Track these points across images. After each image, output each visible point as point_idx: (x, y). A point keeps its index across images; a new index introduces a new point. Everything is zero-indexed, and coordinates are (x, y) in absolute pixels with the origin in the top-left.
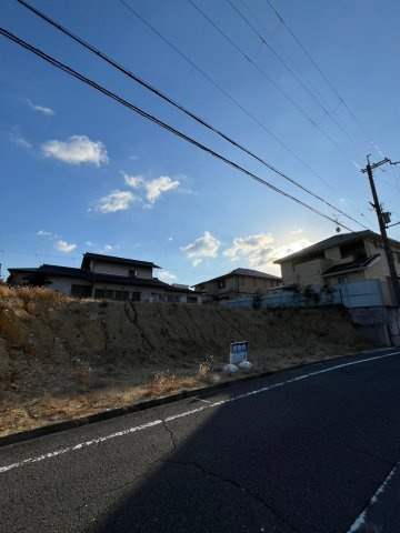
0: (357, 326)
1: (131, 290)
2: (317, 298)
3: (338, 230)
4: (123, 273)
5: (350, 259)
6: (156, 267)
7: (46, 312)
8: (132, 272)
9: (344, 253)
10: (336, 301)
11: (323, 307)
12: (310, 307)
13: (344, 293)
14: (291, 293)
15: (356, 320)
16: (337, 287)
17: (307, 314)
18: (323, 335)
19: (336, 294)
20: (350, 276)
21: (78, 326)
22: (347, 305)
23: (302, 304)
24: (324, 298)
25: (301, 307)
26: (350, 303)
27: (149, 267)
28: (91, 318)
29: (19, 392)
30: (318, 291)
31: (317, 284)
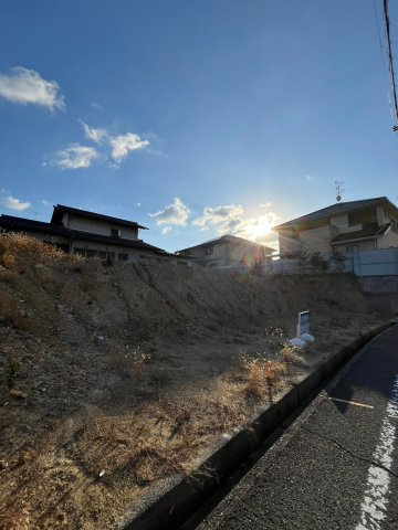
0: (367, 295)
1: (117, 251)
2: (325, 265)
3: (339, 198)
4: (105, 232)
5: (358, 228)
6: (142, 228)
7: (34, 269)
8: (115, 232)
9: (351, 222)
10: (348, 269)
11: (331, 275)
12: (315, 275)
13: (356, 262)
14: (297, 261)
15: (367, 289)
16: (348, 255)
17: (313, 282)
18: (333, 303)
19: (348, 263)
20: (360, 245)
21: (85, 291)
22: (358, 274)
23: (308, 272)
24: (333, 266)
25: (305, 275)
26: (361, 271)
27: (134, 227)
28: (99, 279)
29: (30, 406)
30: (326, 258)
31: (325, 252)
